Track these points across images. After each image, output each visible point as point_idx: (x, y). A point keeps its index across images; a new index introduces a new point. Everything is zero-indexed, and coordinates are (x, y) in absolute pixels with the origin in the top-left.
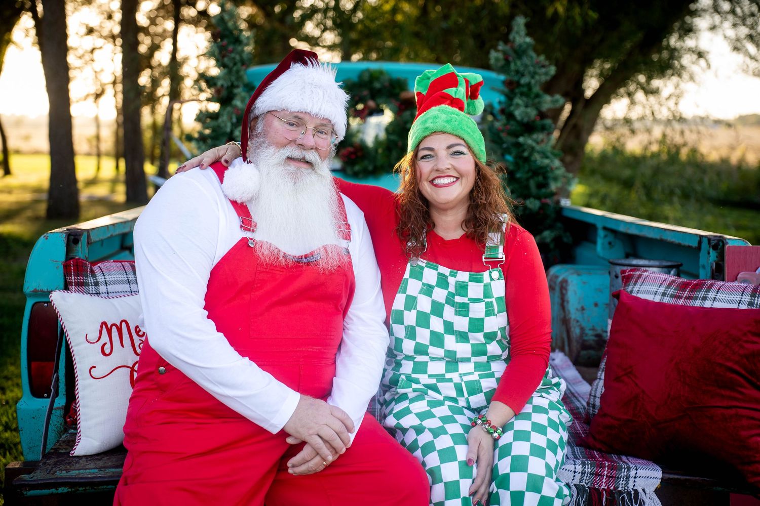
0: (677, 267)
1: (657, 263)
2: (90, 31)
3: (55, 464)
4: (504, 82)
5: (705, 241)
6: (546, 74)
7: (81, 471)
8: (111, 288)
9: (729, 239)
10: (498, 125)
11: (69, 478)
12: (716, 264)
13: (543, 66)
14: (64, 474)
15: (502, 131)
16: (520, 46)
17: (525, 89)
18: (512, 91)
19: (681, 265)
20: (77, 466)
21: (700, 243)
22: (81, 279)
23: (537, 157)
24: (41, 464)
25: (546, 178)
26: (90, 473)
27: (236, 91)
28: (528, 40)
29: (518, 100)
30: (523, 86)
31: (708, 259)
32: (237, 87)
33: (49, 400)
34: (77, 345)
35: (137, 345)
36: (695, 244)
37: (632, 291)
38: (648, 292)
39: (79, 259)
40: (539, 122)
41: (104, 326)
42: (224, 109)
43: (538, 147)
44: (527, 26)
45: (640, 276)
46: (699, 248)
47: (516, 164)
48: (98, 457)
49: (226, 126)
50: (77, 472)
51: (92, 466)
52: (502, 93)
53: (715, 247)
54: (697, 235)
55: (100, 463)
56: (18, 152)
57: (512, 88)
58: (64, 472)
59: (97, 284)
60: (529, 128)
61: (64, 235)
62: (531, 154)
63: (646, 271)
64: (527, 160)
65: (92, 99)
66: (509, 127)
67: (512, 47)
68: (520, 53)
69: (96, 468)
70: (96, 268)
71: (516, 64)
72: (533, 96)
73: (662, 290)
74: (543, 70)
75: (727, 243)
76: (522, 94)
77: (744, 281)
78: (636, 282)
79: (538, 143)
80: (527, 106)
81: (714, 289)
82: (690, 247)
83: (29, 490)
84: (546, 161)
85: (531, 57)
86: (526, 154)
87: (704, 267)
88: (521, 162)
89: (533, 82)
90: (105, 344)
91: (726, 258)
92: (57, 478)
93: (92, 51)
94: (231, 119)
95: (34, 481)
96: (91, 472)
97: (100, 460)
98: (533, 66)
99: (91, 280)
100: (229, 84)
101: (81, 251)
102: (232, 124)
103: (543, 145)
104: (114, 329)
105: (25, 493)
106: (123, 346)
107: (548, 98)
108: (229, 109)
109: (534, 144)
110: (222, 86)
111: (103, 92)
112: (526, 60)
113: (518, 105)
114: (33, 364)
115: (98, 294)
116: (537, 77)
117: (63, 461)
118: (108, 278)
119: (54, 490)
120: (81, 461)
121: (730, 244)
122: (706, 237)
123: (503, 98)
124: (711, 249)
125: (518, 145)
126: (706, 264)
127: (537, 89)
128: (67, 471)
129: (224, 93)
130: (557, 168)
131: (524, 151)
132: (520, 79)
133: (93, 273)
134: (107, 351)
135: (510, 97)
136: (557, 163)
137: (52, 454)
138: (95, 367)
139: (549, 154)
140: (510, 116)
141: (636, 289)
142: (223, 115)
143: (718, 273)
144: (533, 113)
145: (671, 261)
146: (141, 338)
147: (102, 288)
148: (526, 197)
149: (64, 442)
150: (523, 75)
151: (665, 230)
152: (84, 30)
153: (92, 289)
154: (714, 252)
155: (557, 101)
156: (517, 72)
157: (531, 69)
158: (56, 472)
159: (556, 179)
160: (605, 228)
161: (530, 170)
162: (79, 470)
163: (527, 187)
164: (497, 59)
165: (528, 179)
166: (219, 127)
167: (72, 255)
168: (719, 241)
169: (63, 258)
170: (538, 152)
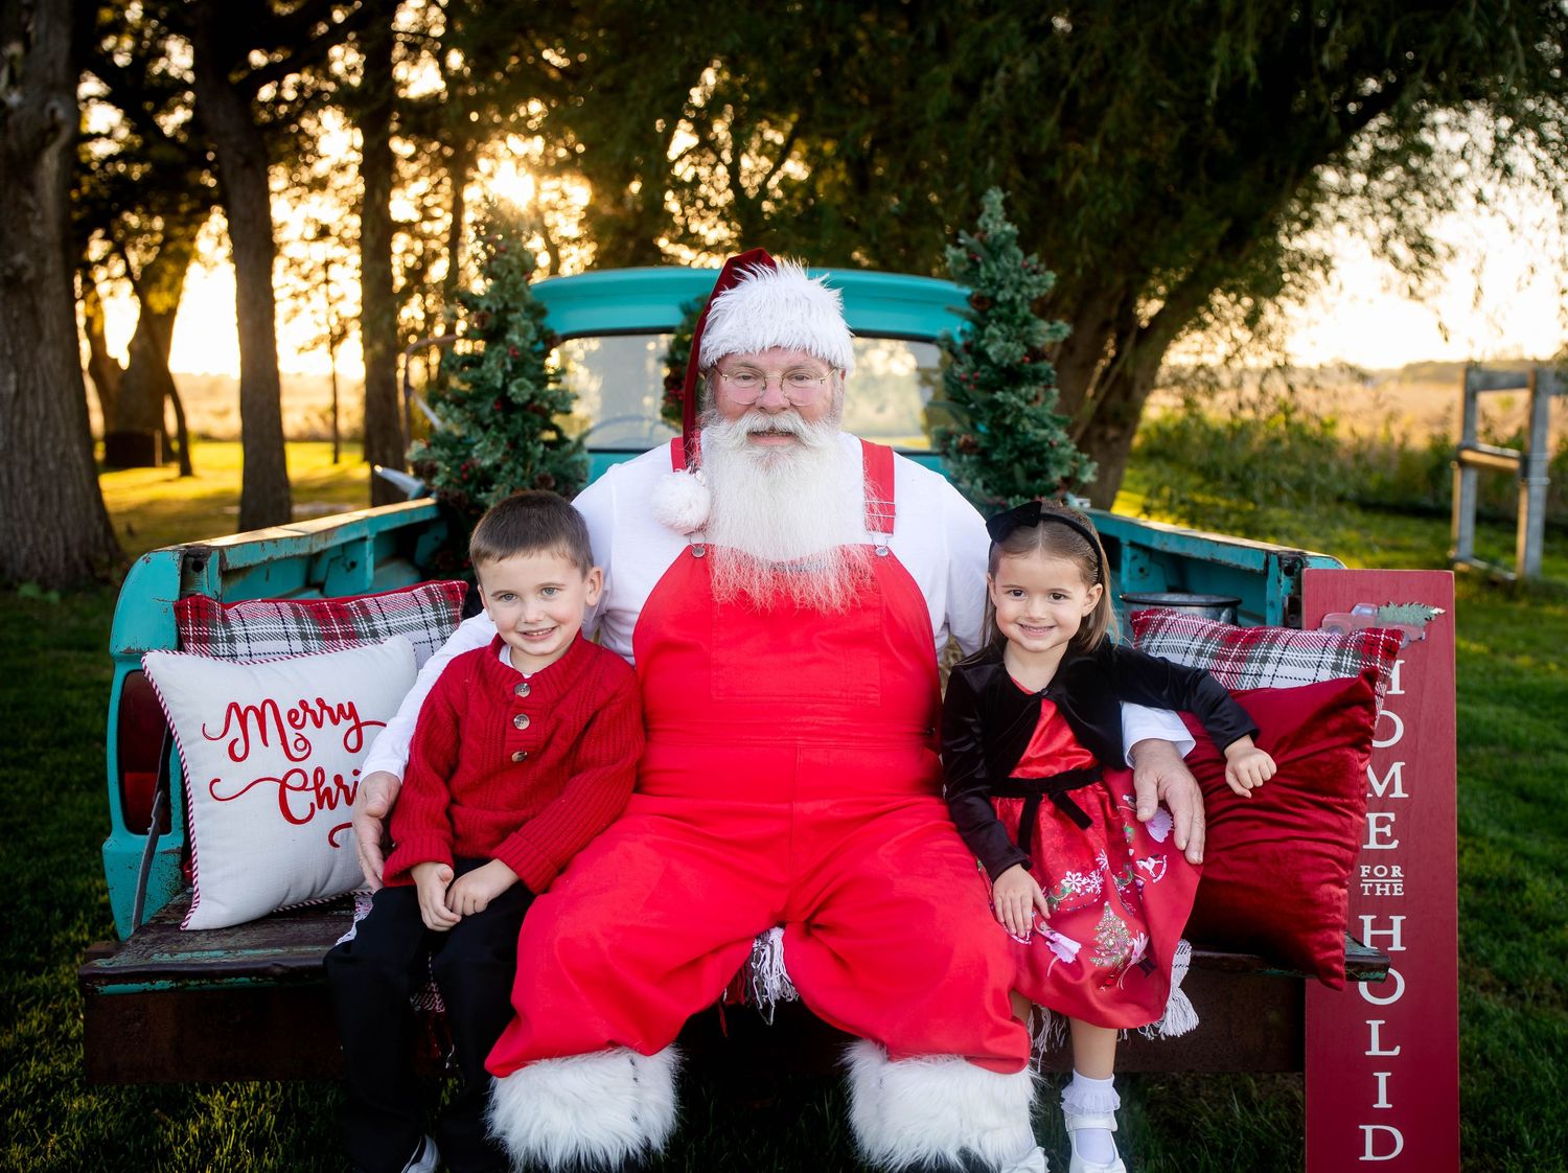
0: (1233, 605)
1: (1201, 599)
2: (324, 232)
3: (154, 942)
4: (969, 299)
5: (1274, 560)
6: (1040, 285)
7: (195, 954)
8: (256, 647)
9: (1311, 557)
10: (959, 370)
11: (173, 965)
12: (1290, 599)
13: (1035, 272)
14: (166, 958)
15: (967, 381)
16: (996, 238)
17: (1005, 311)
18: (983, 313)
19: (1240, 602)
20: (191, 945)
21: (1267, 563)
22: (204, 631)
23: (1027, 425)
24: (130, 942)
25: (1042, 461)
26: (211, 958)
27: (511, 317)
28: (1008, 227)
29: (992, 329)
30: (1001, 305)
31: (1279, 591)
32: (516, 310)
33: (147, 838)
34: (190, 743)
35: (291, 741)
36: (1259, 567)
37: (1148, 648)
38: (1175, 649)
39: (201, 597)
40: (1028, 367)
41: (233, 711)
42: (492, 350)
43: (1028, 409)
44: (1006, 203)
45: (1162, 622)
46: (1265, 573)
47: (993, 438)
48: (229, 932)
49: (494, 376)
50: (189, 955)
51: (216, 945)
52: (968, 317)
53: (1289, 571)
54: (1262, 550)
55: (230, 942)
56: (206, 438)
57: (983, 308)
58: (167, 955)
59: (231, 639)
60: (1012, 376)
61: (177, 556)
62: (1017, 420)
63: (1172, 613)
64: (1010, 430)
65: (324, 347)
66: (978, 374)
67: (981, 240)
68: (995, 250)
69: (221, 949)
70: (231, 613)
71: (988, 269)
72: (1018, 322)
73: (1196, 645)
74: (1035, 278)
75: (1308, 563)
76: (1000, 319)
77: (1332, 629)
78: (1156, 631)
79: (1028, 402)
80: (1008, 340)
81: (1280, 643)
82: (1252, 572)
83: (107, 984)
84: (1043, 432)
85: (1015, 258)
86: (1008, 421)
87: (1272, 604)
88: (1000, 435)
89: (1018, 297)
90: (236, 740)
91: (1304, 590)
92: (153, 965)
93: (326, 265)
94: (504, 364)
95: (114, 969)
96: (213, 956)
97: (230, 936)
98: (1018, 271)
99: (221, 632)
100: (501, 306)
101: (209, 583)
102: (506, 374)
103: (1038, 405)
104: (251, 715)
105: (100, 988)
106: (266, 744)
107: (1043, 325)
108: (500, 348)
109: (1022, 404)
110: (488, 309)
111: (344, 334)
112: (1004, 261)
113: (993, 337)
114: (128, 776)
115: (233, 656)
116: (1025, 291)
117: (166, 937)
118: (252, 629)
119: (147, 985)
120: (198, 939)
121: (1314, 565)
122: (1276, 553)
123: (967, 326)
124: (1283, 575)
125: (994, 405)
126: (1275, 600)
127: (1024, 310)
128: (173, 954)
129: (492, 321)
130: (1062, 445)
131: (1004, 415)
132: (996, 294)
133: (225, 620)
134: (239, 753)
135: (980, 325)
136: (1061, 435)
137: (152, 926)
138: (218, 780)
139: (1048, 421)
140: (980, 356)
141: (1155, 644)
142: (489, 360)
143: (1293, 615)
144: (1018, 351)
145: (1224, 596)
146: (299, 731)
147: (241, 647)
148: (1009, 494)
149: (175, 907)
150: (1001, 287)
151: (1218, 543)
152: (311, 233)
153: (223, 648)
154: (1288, 578)
155: (1058, 330)
156: (991, 281)
157: (1015, 276)
158: (152, 955)
159: (1059, 463)
160: (1133, 545)
161: (1015, 447)
162: (192, 951)
163: (1011, 477)
164: (957, 260)
165: (1010, 464)
166: (482, 378)
167: (191, 589)
168: (1296, 560)
169: (175, 596)
170: (1029, 417)
